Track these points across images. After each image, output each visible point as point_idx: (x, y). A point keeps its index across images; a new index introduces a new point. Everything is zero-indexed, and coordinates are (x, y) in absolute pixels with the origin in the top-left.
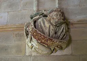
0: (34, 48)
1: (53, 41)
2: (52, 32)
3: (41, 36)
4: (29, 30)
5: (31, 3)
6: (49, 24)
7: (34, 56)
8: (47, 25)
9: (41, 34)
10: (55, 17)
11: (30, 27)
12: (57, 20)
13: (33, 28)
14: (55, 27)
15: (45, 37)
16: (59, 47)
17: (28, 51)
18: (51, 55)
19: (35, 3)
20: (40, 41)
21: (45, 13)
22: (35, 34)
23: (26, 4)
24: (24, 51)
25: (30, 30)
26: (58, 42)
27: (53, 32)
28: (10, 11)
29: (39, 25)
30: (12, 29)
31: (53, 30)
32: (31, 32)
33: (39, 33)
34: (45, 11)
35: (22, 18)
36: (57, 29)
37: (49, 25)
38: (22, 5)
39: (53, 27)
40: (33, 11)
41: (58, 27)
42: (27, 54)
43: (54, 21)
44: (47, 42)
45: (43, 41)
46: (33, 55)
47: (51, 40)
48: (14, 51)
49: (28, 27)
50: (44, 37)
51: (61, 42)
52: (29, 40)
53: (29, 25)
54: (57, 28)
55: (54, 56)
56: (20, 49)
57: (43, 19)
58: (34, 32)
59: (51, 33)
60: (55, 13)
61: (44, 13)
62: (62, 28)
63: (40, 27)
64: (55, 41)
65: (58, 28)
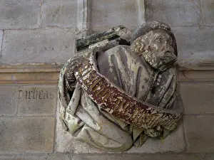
0: (87, 131)
1: (150, 112)
2: (143, 87)
3: (115, 97)
4: (81, 76)
5: (71, 11)
6: (138, 64)
7: (81, 154)
8: (133, 66)
9: (116, 91)
10: (155, 45)
11: (85, 69)
12: (161, 54)
13: (95, 72)
14: (152, 73)
15: (127, 100)
16: (159, 128)
17: (63, 140)
18: (128, 152)
19: (82, 12)
20: (112, 111)
21: (122, 35)
22: (99, 88)
23: (55, 13)
24: (52, 140)
25: (84, 78)
26: (161, 115)
27: (147, 87)
28: (10, 27)
29: (111, 65)
30: (14, 78)
31: (146, 80)
32: (86, 84)
33: (112, 86)
34: (122, 28)
35: (46, 49)
36: (159, 80)
37: (138, 68)
38: (44, 15)
39: (149, 74)
40: (77, 33)
41: (160, 73)
42: (60, 149)
43: (154, 56)
44: (132, 113)
45: (121, 110)
46: (76, 152)
47: (145, 108)
48: (21, 138)
49: (77, 69)
50: (124, 98)
51: (168, 115)
52: (73, 109)
53: (82, 64)
54: (157, 77)
55: (137, 154)
56: (39, 135)
57: (120, 49)
58: (98, 84)
59: (141, 89)
60: (157, 35)
61: (119, 34)
62: (171, 77)
63: (111, 70)
64: (154, 112)
65: (160, 76)
